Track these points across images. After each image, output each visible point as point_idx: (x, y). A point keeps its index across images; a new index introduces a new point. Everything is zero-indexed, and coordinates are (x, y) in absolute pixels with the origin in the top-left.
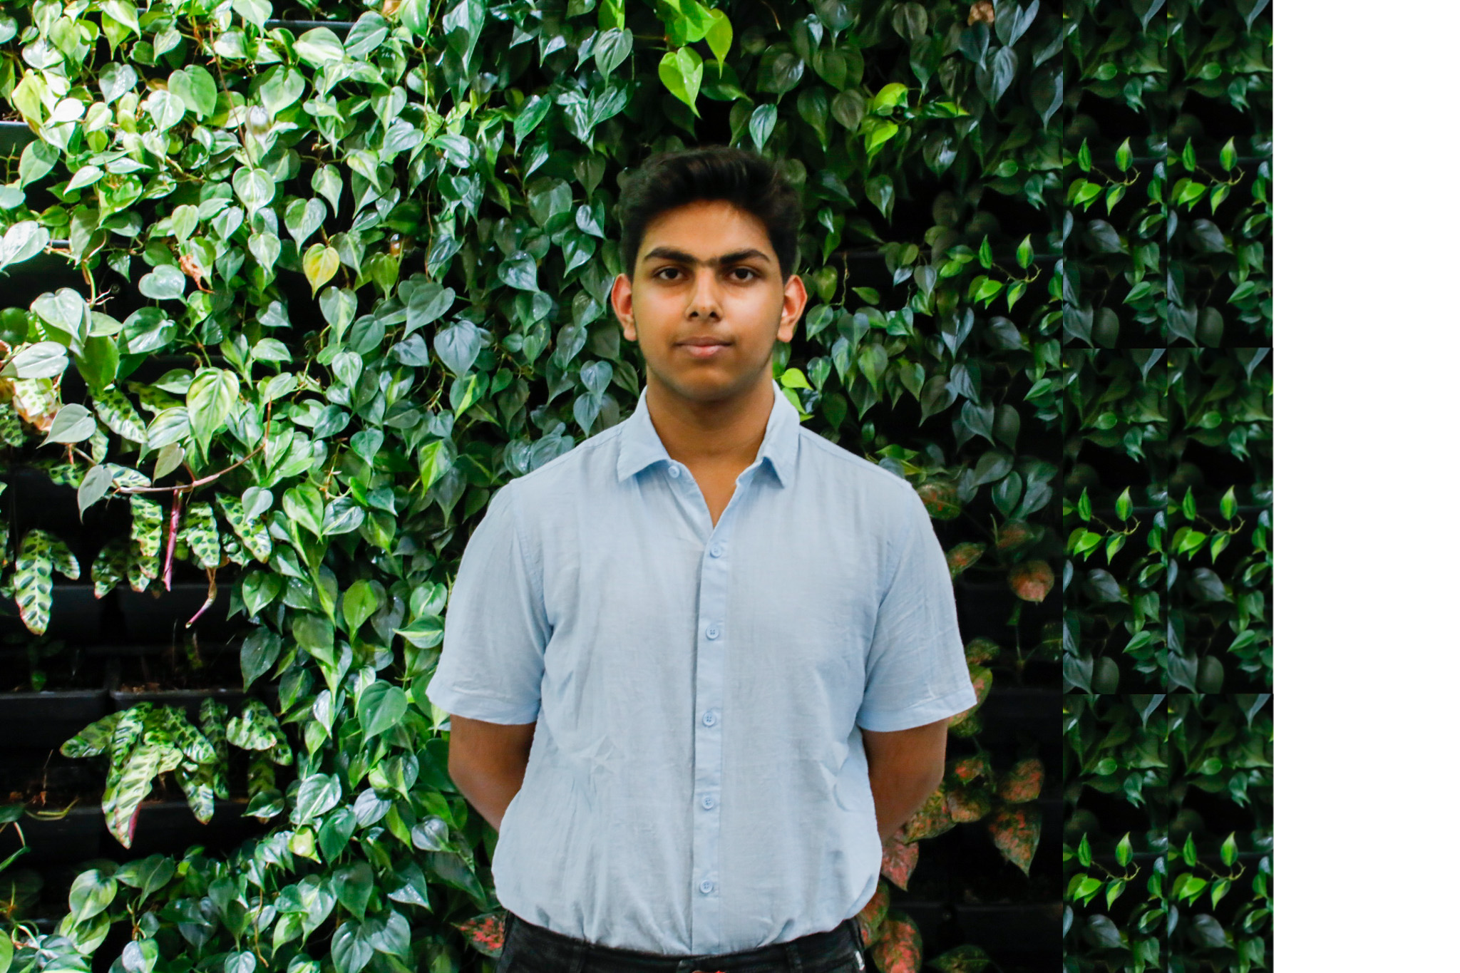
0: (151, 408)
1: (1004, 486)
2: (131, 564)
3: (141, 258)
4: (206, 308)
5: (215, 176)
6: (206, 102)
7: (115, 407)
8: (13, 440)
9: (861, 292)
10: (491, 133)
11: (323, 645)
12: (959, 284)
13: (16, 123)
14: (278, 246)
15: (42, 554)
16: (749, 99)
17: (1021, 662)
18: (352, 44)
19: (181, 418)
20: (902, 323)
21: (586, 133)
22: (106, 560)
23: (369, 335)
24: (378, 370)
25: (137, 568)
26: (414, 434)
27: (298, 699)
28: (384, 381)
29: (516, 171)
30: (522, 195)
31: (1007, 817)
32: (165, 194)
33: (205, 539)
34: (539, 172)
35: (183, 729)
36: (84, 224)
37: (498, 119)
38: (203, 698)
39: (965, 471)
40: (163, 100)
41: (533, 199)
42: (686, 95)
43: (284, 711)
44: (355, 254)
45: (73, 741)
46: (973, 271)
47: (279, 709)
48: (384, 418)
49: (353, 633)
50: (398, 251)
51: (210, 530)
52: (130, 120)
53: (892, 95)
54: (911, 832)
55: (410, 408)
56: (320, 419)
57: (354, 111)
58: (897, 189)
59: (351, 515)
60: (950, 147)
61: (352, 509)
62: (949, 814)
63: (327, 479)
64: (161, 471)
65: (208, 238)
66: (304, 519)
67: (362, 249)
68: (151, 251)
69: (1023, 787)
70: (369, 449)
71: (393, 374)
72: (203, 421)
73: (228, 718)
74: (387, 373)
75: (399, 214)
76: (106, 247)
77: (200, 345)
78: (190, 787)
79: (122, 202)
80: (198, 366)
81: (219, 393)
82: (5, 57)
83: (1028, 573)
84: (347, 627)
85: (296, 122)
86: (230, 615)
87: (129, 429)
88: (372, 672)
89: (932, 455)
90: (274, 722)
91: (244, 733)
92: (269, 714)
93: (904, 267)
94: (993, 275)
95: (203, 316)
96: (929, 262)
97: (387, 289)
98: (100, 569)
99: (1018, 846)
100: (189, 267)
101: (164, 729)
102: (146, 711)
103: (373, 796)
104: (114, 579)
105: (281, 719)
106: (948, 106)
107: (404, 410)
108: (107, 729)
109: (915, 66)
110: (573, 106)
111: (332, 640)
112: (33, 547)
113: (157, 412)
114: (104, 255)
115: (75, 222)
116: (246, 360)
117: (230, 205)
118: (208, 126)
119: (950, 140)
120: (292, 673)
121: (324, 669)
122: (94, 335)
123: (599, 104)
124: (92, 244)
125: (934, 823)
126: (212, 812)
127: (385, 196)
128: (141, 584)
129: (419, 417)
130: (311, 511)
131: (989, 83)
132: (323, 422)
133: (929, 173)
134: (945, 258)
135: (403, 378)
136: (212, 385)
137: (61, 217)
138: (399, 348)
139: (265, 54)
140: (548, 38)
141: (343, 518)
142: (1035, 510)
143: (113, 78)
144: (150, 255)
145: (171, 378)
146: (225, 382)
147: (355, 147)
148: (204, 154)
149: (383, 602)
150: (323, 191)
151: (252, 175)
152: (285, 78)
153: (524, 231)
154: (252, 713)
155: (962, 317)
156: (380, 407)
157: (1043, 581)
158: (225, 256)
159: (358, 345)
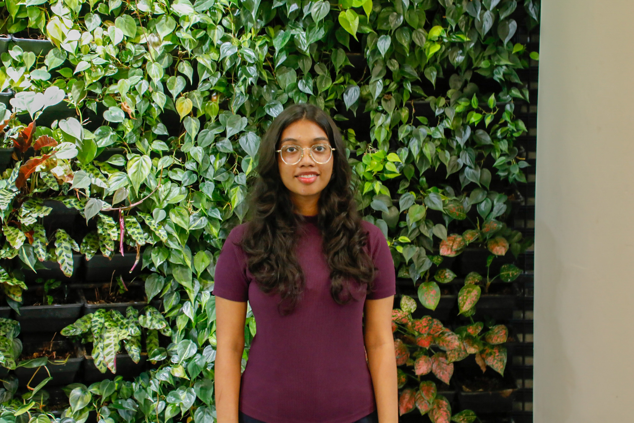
0: (106, 172)
1: (483, 206)
2: (101, 245)
3: (102, 103)
4: (130, 126)
5: (135, 66)
6: (132, 32)
7: (91, 172)
8: (53, 187)
9: (420, 118)
10: (261, 47)
11: (187, 280)
12: (463, 115)
13: (44, 40)
14: (165, 97)
15: (64, 240)
16: (375, 33)
17: (489, 283)
18: (197, 5)
19: (121, 177)
20: (438, 133)
21: (306, 48)
22: (86, 243)
23: (207, 138)
24: (209, 154)
25: (104, 246)
26: (227, 183)
27: (174, 305)
28: (212, 158)
29: (270, 64)
30: (273, 75)
31: (490, 351)
32: (113, 74)
33: (136, 232)
34: (282, 65)
35: (122, 321)
36: (77, 88)
37: (264, 41)
38: (126, 307)
39: (465, 198)
40: (114, 31)
41: (280, 77)
42: (351, 31)
43: (166, 311)
44: (198, 102)
45: (66, 328)
46: (469, 109)
47: (164, 311)
48: (214, 177)
49: (199, 274)
50: (216, 100)
51: (138, 228)
52: (100, 40)
53: (437, 31)
54: (450, 358)
55: (224, 172)
56: (184, 177)
57: (198, 36)
58: (438, 74)
59: (201, 220)
60: (461, 54)
61: (202, 218)
62: (465, 351)
63: (188, 205)
64: (116, 201)
65: (132, 94)
66: (180, 223)
67: (202, 99)
68: (106, 100)
69: (498, 337)
70: (208, 191)
71: (215, 156)
72: (135, 178)
73: (139, 315)
74: (213, 156)
75: (219, 84)
76: (86, 98)
77: (126, 144)
78: (127, 347)
79: (96, 78)
80: (126, 153)
81: (142, 165)
82: (41, 10)
83: (497, 243)
84: (196, 272)
85: (172, 41)
86: (143, 268)
87: (99, 182)
88: (208, 292)
89: (449, 192)
90: (162, 317)
91: (148, 322)
92: (159, 313)
93: (440, 108)
94: (478, 111)
95: (130, 130)
96: (450, 105)
97: (213, 118)
98: (83, 247)
99: (497, 363)
100: (126, 107)
101: (113, 321)
102: (103, 313)
103: (211, 349)
104: (92, 252)
105: (164, 315)
106: (461, 36)
107: (222, 173)
108: (85, 321)
109: (449, 18)
110: (298, 36)
111: (191, 278)
112: (60, 237)
113: (109, 175)
114: (85, 101)
115: (74, 87)
116: (147, 150)
117: (142, 79)
118: (132, 43)
119: (461, 51)
120: (170, 294)
121: (187, 291)
122: (85, 139)
123: (311, 34)
124: (81, 97)
125: (459, 354)
126: (139, 358)
127: (213, 75)
128: (107, 253)
129: (228, 176)
130: (183, 219)
131: (481, 27)
132: (186, 179)
133: (450, 66)
134: (456, 103)
135: (220, 158)
136: (138, 162)
137: (63, 84)
138: (219, 145)
139: (158, 10)
140: (290, 5)
141: (198, 222)
142: (498, 215)
143: (90, 21)
144: (105, 102)
145: (114, 158)
146: (144, 160)
147: (198, 53)
148: (131, 56)
149: (212, 261)
150: (184, 73)
151: (153, 65)
152: (167, 20)
153: (276, 92)
154: (150, 313)
155: (465, 130)
156: (211, 171)
157: (504, 246)
158: (140, 102)
159: (201, 143)
